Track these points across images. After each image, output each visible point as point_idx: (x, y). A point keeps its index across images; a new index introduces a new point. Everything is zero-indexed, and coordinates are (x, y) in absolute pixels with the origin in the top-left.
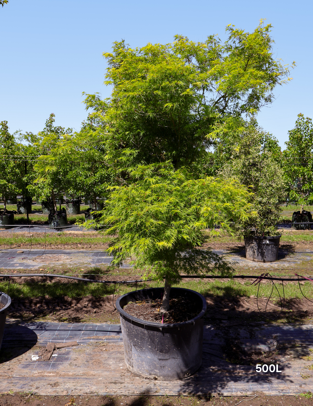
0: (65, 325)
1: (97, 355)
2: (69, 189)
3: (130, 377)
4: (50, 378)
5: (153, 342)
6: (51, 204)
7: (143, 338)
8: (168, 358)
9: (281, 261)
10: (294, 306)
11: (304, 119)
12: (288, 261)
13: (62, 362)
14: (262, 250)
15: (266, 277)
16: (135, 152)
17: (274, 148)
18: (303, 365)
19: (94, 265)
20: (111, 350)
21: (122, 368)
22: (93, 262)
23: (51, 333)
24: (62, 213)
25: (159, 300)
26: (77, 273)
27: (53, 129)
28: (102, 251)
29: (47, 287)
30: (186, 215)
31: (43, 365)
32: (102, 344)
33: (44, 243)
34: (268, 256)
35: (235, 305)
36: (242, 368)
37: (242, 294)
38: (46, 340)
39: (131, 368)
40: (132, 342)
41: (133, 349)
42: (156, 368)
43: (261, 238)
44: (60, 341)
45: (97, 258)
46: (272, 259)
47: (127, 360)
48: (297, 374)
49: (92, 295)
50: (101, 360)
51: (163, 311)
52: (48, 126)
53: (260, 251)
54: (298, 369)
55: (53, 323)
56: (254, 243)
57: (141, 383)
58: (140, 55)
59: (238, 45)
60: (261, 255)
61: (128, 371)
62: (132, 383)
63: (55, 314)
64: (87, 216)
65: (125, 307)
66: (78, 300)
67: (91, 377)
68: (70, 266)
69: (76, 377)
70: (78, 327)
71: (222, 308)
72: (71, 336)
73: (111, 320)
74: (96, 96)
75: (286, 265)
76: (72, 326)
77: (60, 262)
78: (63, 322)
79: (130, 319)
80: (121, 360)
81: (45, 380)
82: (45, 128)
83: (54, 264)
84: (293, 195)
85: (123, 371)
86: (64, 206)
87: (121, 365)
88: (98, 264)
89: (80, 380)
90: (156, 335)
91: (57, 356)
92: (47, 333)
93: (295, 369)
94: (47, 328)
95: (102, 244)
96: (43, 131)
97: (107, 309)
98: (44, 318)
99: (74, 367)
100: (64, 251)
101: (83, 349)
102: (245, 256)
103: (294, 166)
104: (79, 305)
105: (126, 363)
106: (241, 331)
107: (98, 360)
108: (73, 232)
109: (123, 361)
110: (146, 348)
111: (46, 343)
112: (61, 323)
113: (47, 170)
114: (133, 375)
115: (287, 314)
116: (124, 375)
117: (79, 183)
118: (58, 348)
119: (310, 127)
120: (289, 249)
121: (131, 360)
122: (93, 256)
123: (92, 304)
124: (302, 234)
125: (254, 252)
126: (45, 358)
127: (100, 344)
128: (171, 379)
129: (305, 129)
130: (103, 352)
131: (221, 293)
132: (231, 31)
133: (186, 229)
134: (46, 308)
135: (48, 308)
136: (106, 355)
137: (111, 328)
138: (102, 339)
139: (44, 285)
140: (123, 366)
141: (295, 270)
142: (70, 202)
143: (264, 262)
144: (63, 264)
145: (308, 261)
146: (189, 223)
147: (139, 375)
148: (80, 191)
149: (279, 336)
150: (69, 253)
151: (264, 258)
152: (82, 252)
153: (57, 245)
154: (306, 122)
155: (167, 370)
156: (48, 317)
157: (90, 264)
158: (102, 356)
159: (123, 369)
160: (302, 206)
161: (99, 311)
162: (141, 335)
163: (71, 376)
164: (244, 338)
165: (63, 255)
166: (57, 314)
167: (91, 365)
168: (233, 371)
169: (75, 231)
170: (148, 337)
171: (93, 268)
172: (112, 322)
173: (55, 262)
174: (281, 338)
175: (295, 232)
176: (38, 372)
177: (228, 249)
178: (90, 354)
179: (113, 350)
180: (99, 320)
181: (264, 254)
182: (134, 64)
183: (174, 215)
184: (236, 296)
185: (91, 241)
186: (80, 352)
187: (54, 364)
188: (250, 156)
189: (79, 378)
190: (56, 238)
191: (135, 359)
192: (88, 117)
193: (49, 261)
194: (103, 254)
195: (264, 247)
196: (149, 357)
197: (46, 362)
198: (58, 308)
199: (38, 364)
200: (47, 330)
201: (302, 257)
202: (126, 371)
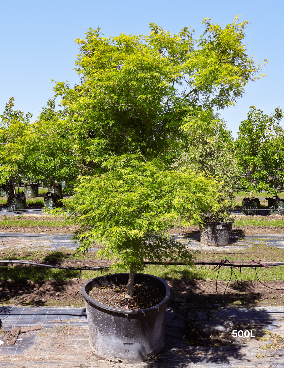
0: (29, 309)
1: (62, 338)
2: (29, 173)
3: (96, 360)
4: (16, 363)
5: (118, 327)
6: (9, 187)
7: (109, 324)
8: (133, 342)
9: (233, 245)
10: (246, 288)
11: (255, 111)
12: (239, 245)
13: (27, 346)
14: (216, 234)
15: (226, 263)
16: (104, 142)
17: (227, 137)
18: (258, 346)
19: (55, 248)
20: (75, 334)
21: (87, 351)
22: (53, 245)
23: (16, 317)
24: (21, 196)
25: (123, 285)
26: (38, 256)
27: (12, 113)
28: (61, 235)
29: (9, 271)
30: (157, 207)
31: (9, 349)
32: (66, 327)
33: (4, 226)
34: (221, 241)
35: (192, 288)
36: (201, 349)
37: (198, 278)
38: (10, 325)
39: (96, 351)
40: (98, 327)
41: (99, 334)
42: (121, 352)
43: (215, 223)
44: (24, 325)
45: (57, 241)
46: (225, 243)
47: (92, 344)
48: (252, 354)
49: (55, 279)
50: (66, 343)
51: (128, 296)
52: (8, 110)
53: (214, 236)
54: (253, 349)
55: (16, 307)
56: (208, 228)
57: (106, 366)
58: (113, 44)
59: (212, 40)
60: (215, 239)
61: (93, 354)
62: (98, 366)
63: (19, 298)
64: (46, 200)
65: (90, 292)
66: (41, 284)
67: (57, 361)
68: (31, 250)
69: (42, 361)
70: (42, 311)
71: (180, 291)
72: (35, 320)
73: (74, 304)
74: (65, 85)
75: (237, 249)
76: (36, 309)
77: (21, 245)
78: (27, 305)
79: (97, 305)
80: (86, 343)
81: (12, 364)
82: (4, 112)
83: (14, 247)
84: (244, 182)
85: (89, 355)
86: (22, 189)
87: (86, 348)
88: (58, 247)
89: (46, 364)
90: (122, 321)
91: (22, 341)
92: (10, 317)
93: (250, 349)
94: (12, 312)
95: (61, 227)
96: (2, 114)
97: (69, 292)
98: (7, 302)
99: (39, 351)
100: (24, 234)
101: (48, 333)
102: (199, 240)
103: (246, 155)
104: (41, 289)
105: (91, 347)
106: (199, 313)
107: (63, 344)
108: (32, 215)
109: (88, 344)
110: (112, 333)
111: (11, 327)
112: (24, 306)
113: (13, 158)
114: (98, 358)
115: (241, 296)
116: (89, 359)
117: (39, 168)
118: (23, 333)
119: (261, 118)
120: (240, 234)
121: (96, 344)
122: (53, 239)
123: (55, 287)
124: (251, 219)
125: (209, 237)
126: (10, 343)
127: (65, 327)
128: (135, 362)
129: (256, 120)
130: (67, 336)
131: (179, 277)
132: (207, 25)
133: (157, 220)
134: (8, 291)
135: (11, 292)
136: (70, 339)
137: (75, 311)
138: (67, 323)
139: (6, 269)
140: (88, 349)
141: (246, 254)
142: (28, 185)
143: (218, 246)
144: (24, 247)
145: (257, 246)
146: (160, 215)
147: (104, 358)
148: (40, 175)
149: (235, 318)
150: (30, 237)
151: (218, 242)
152: (43, 236)
153: (17, 228)
154: (258, 114)
155: (132, 353)
156: (11, 300)
157: (51, 248)
158: (67, 340)
159: (88, 353)
160: (252, 193)
161: (61, 295)
162: (107, 321)
163: (37, 360)
164: (202, 320)
165: (23, 238)
166: (20, 298)
167: (56, 348)
168: (193, 353)
169: (34, 214)
170: (114, 323)
171: (54, 252)
172: (75, 306)
173: (16, 246)
174: (236, 319)
175: (245, 217)
176: (4, 357)
177: (183, 233)
178: (55, 338)
179: (77, 334)
180: (62, 304)
181: (218, 239)
182: (107, 53)
183: (145, 206)
184: (193, 279)
185: (50, 224)
186: (45, 336)
187: (20, 348)
188: (207, 146)
189: (45, 362)
190: (15, 221)
191: (101, 343)
192: (48, 103)
193: (10, 244)
194: (63, 237)
195: (218, 232)
196: (114, 341)
197: (11, 346)
198: (21, 292)
199: (3, 349)
200: (11, 314)
201: (252, 242)
202: (91, 354)
